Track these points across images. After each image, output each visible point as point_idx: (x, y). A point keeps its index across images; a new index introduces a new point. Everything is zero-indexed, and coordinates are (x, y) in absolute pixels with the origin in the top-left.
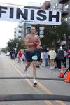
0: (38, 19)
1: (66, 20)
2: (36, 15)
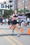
1: (12, 8)
2: (0, 6)
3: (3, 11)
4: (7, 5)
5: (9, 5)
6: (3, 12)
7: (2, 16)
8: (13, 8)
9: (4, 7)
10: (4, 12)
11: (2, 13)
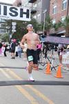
0: (11, 14)
1: (35, 17)
2: (8, 11)
3: (14, 24)
4: (25, 11)
5: (28, 10)
6: (14, 27)
7: (11, 36)
8: (38, 17)
9: (17, 14)
10: (16, 26)
11: (11, 29)
